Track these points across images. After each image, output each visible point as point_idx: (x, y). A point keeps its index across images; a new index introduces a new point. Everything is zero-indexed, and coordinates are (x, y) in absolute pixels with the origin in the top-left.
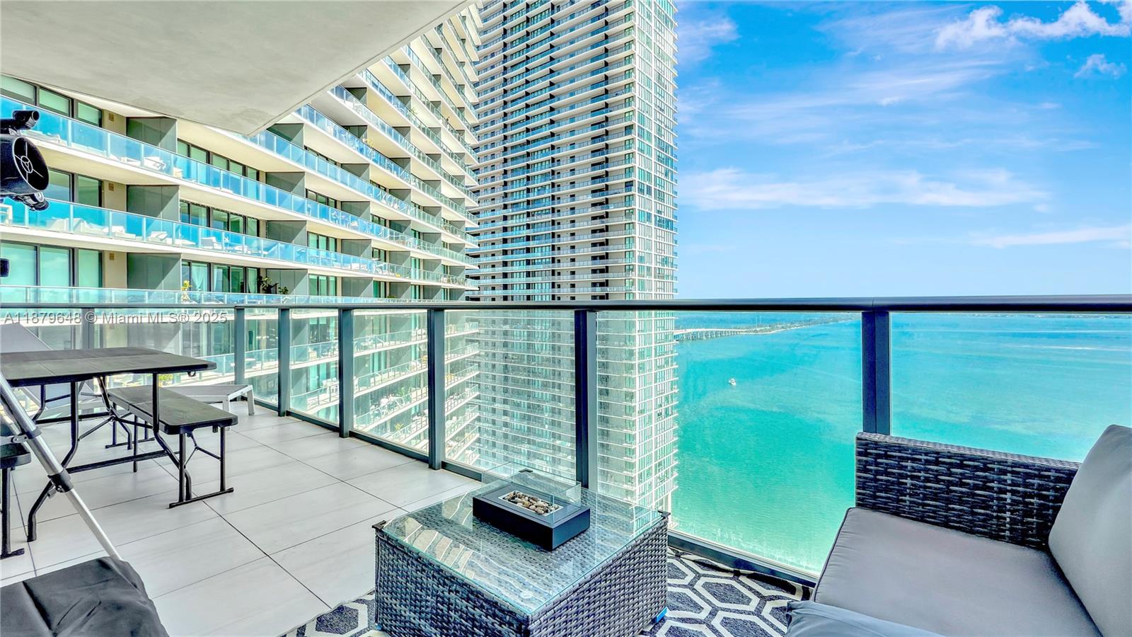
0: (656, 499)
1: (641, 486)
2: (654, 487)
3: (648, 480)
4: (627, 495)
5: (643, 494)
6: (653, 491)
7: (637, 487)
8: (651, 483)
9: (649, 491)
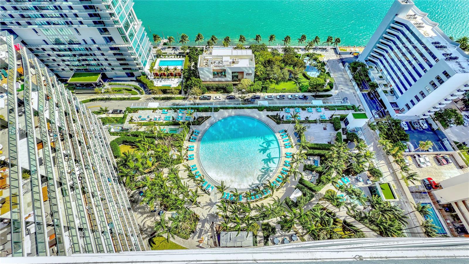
0: (127, 13)
1: (115, 8)
2: (122, 7)
3: (118, 4)
4: (111, 16)
5: (119, 13)
6: (123, 9)
7: (114, 10)
8: (120, 5)
9: (121, 10)
